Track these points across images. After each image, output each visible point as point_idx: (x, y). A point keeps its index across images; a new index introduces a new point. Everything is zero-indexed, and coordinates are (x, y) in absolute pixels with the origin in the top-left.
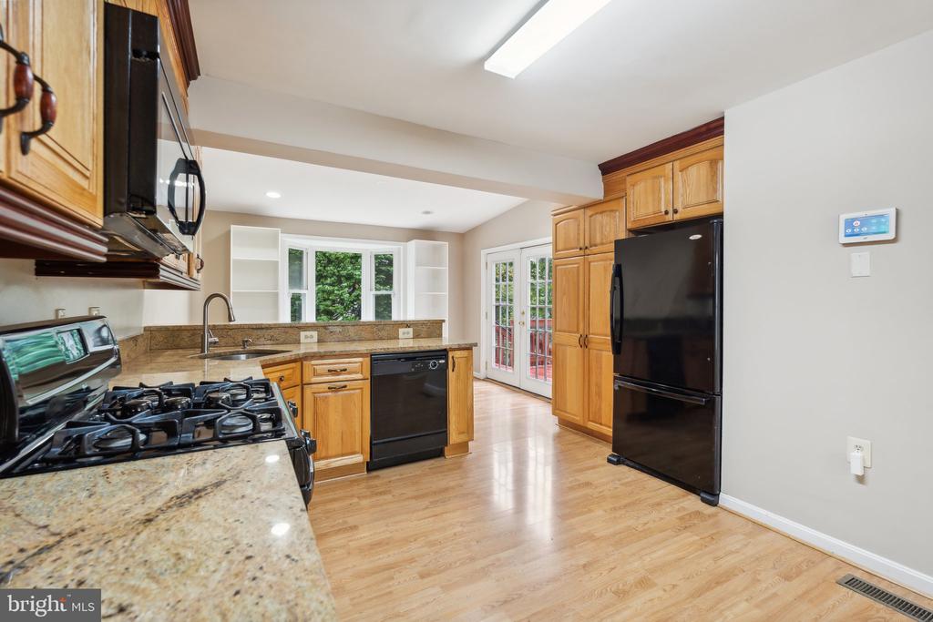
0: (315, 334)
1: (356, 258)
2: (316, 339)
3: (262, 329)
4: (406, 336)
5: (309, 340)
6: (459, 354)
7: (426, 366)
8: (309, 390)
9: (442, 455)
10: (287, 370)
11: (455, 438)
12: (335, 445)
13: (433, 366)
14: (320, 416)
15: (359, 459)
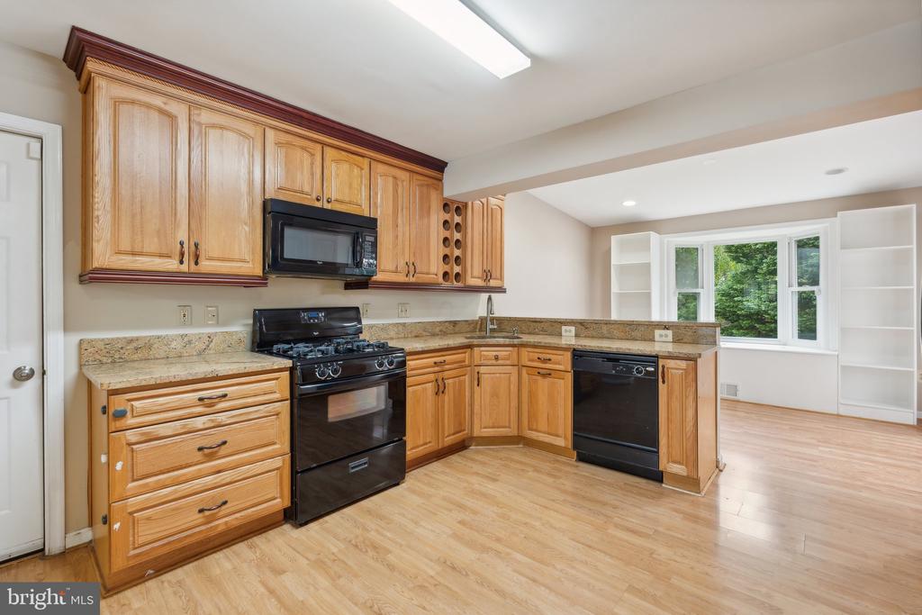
0: (573, 329)
1: (771, 248)
2: (573, 333)
3: (536, 322)
4: (664, 339)
5: (568, 334)
6: (671, 363)
7: (630, 370)
8: (524, 371)
9: (661, 481)
10: (503, 352)
11: (666, 465)
12: (543, 425)
13: (638, 372)
14: (532, 395)
15: (560, 442)
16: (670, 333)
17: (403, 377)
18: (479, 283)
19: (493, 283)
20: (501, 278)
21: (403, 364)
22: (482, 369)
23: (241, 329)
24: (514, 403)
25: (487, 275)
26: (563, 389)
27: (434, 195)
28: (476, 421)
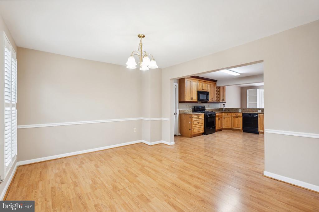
2: (241, 110)
4: (259, 111)
6: (260, 114)
7: (253, 116)
8: (233, 117)
9: (259, 134)
10: (229, 114)
11: (259, 130)
12: (236, 126)
13: (255, 116)
14: (234, 121)
15: (240, 129)
16: (261, 110)
17: (215, 117)
18: (222, 101)
19: (224, 101)
20: (225, 100)
21: (215, 114)
22: (225, 117)
23: (191, 109)
24: (231, 122)
25: (223, 100)
26: (241, 120)
27: (215, 86)
28: (224, 125)
